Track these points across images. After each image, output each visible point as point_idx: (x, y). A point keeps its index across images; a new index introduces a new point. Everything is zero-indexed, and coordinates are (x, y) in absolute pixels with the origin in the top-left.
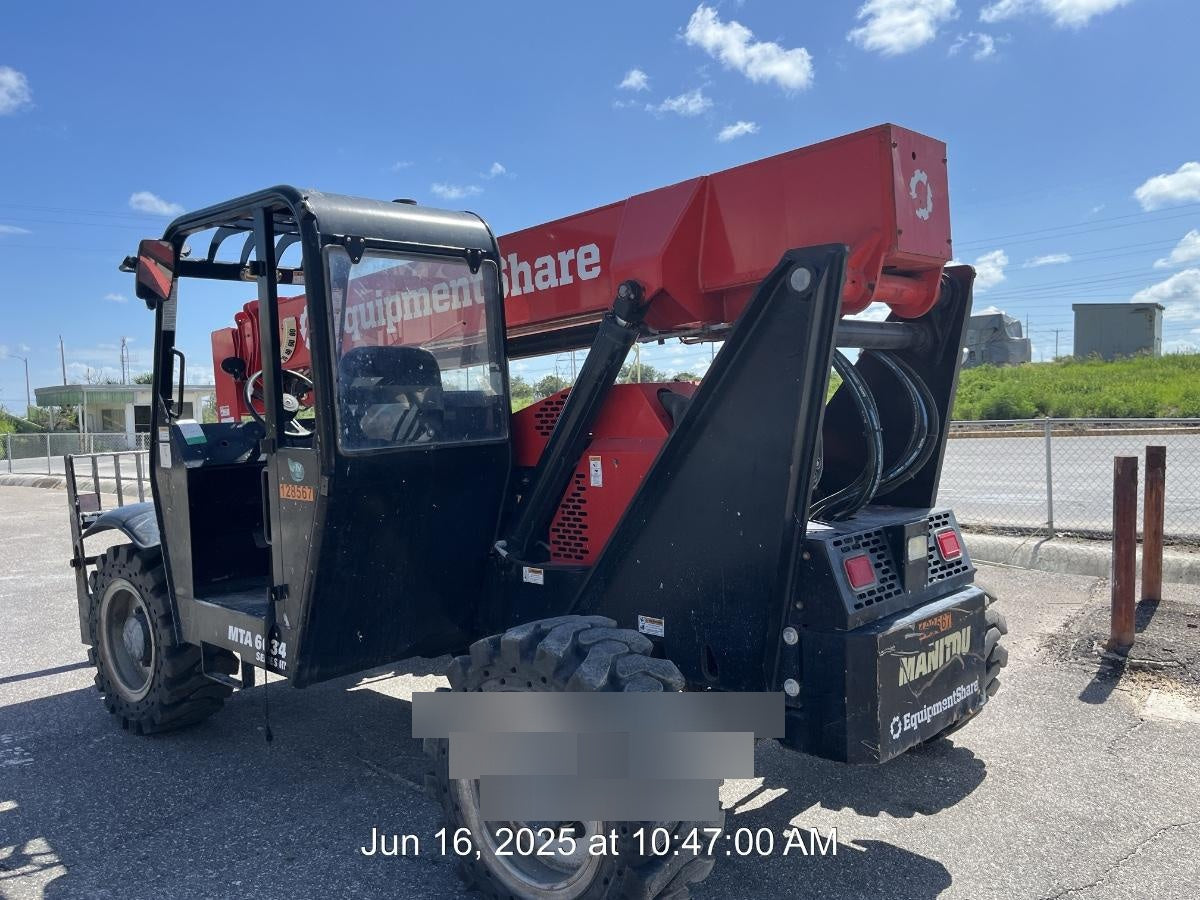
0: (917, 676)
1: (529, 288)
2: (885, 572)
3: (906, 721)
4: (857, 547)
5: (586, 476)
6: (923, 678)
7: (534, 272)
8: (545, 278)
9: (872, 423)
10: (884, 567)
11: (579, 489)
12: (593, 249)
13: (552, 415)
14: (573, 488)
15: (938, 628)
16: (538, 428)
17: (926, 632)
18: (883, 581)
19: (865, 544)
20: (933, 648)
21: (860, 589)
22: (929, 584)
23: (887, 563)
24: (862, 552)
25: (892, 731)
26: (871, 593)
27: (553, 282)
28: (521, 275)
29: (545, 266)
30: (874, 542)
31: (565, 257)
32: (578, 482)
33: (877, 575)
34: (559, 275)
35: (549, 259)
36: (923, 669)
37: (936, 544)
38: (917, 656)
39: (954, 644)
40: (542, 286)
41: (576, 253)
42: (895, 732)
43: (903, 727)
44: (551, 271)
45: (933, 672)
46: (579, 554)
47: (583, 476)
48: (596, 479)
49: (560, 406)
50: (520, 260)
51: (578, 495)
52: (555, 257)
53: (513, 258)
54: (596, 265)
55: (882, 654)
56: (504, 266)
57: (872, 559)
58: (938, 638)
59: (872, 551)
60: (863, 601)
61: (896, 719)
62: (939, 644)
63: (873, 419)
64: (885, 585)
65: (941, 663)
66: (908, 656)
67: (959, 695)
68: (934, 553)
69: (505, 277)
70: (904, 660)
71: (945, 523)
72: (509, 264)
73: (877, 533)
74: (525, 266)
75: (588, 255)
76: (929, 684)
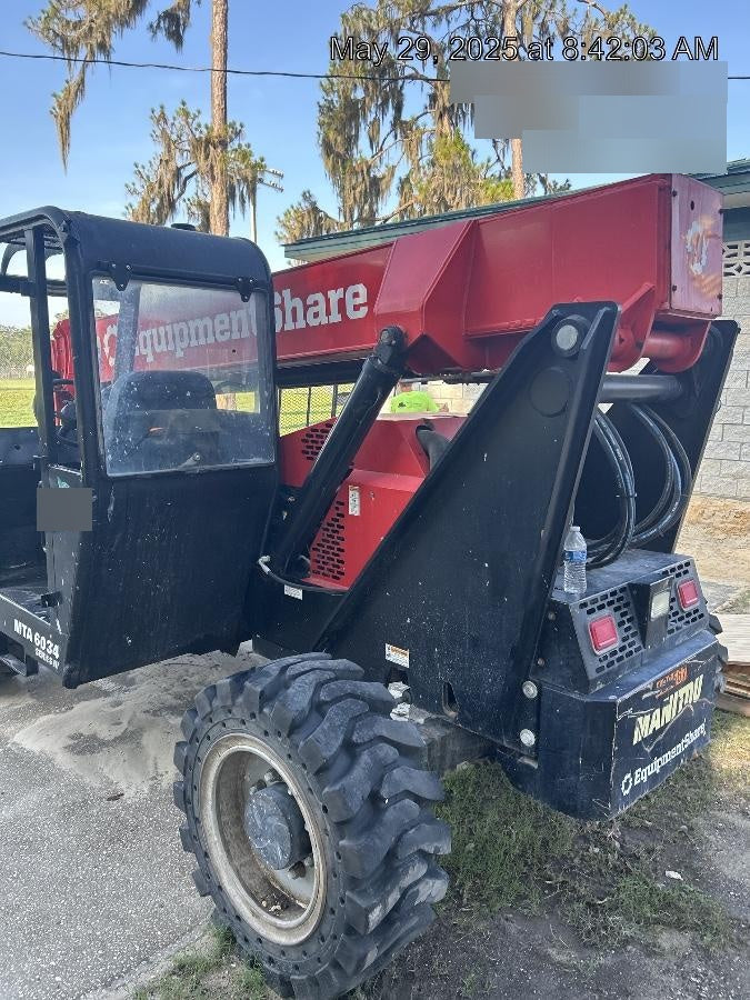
0: (651, 732)
1: (301, 324)
2: (627, 630)
3: (637, 776)
4: (601, 607)
5: (345, 504)
6: (656, 733)
7: (306, 308)
8: (316, 315)
9: (627, 487)
10: (627, 625)
11: (338, 515)
12: (361, 289)
13: (317, 442)
14: (332, 513)
15: (673, 683)
16: (304, 452)
17: (663, 689)
18: (624, 640)
19: (610, 603)
20: (668, 702)
21: (602, 652)
22: (668, 636)
23: (629, 620)
24: (606, 611)
25: (623, 788)
26: (614, 653)
27: (324, 320)
28: (294, 310)
29: (316, 303)
30: (619, 599)
31: (334, 296)
32: (337, 508)
33: (620, 633)
34: (328, 313)
35: (319, 297)
36: (657, 725)
37: (677, 594)
38: (651, 713)
39: (687, 695)
40: (313, 322)
41: (345, 291)
42: (626, 788)
43: (633, 782)
44: (321, 308)
45: (666, 725)
46: (335, 574)
47: (343, 504)
48: (354, 509)
49: (325, 434)
50: (293, 297)
51: (338, 521)
52: (326, 295)
53: (287, 293)
54: (363, 305)
55: (619, 718)
56: (277, 300)
57: (616, 618)
58: (672, 692)
59: (616, 610)
60: (605, 663)
61: (629, 776)
62: (673, 699)
63: (629, 482)
64: (626, 643)
65: (674, 715)
66: (643, 715)
67: (686, 740)
68: (675, 604)
69: (277, 311)
70: (640, 719)
71: (686, 572)
72: (283, 300)
73: (623, 590)
74: (298, 302)
75: (356, 295)
76: (660, 738)
